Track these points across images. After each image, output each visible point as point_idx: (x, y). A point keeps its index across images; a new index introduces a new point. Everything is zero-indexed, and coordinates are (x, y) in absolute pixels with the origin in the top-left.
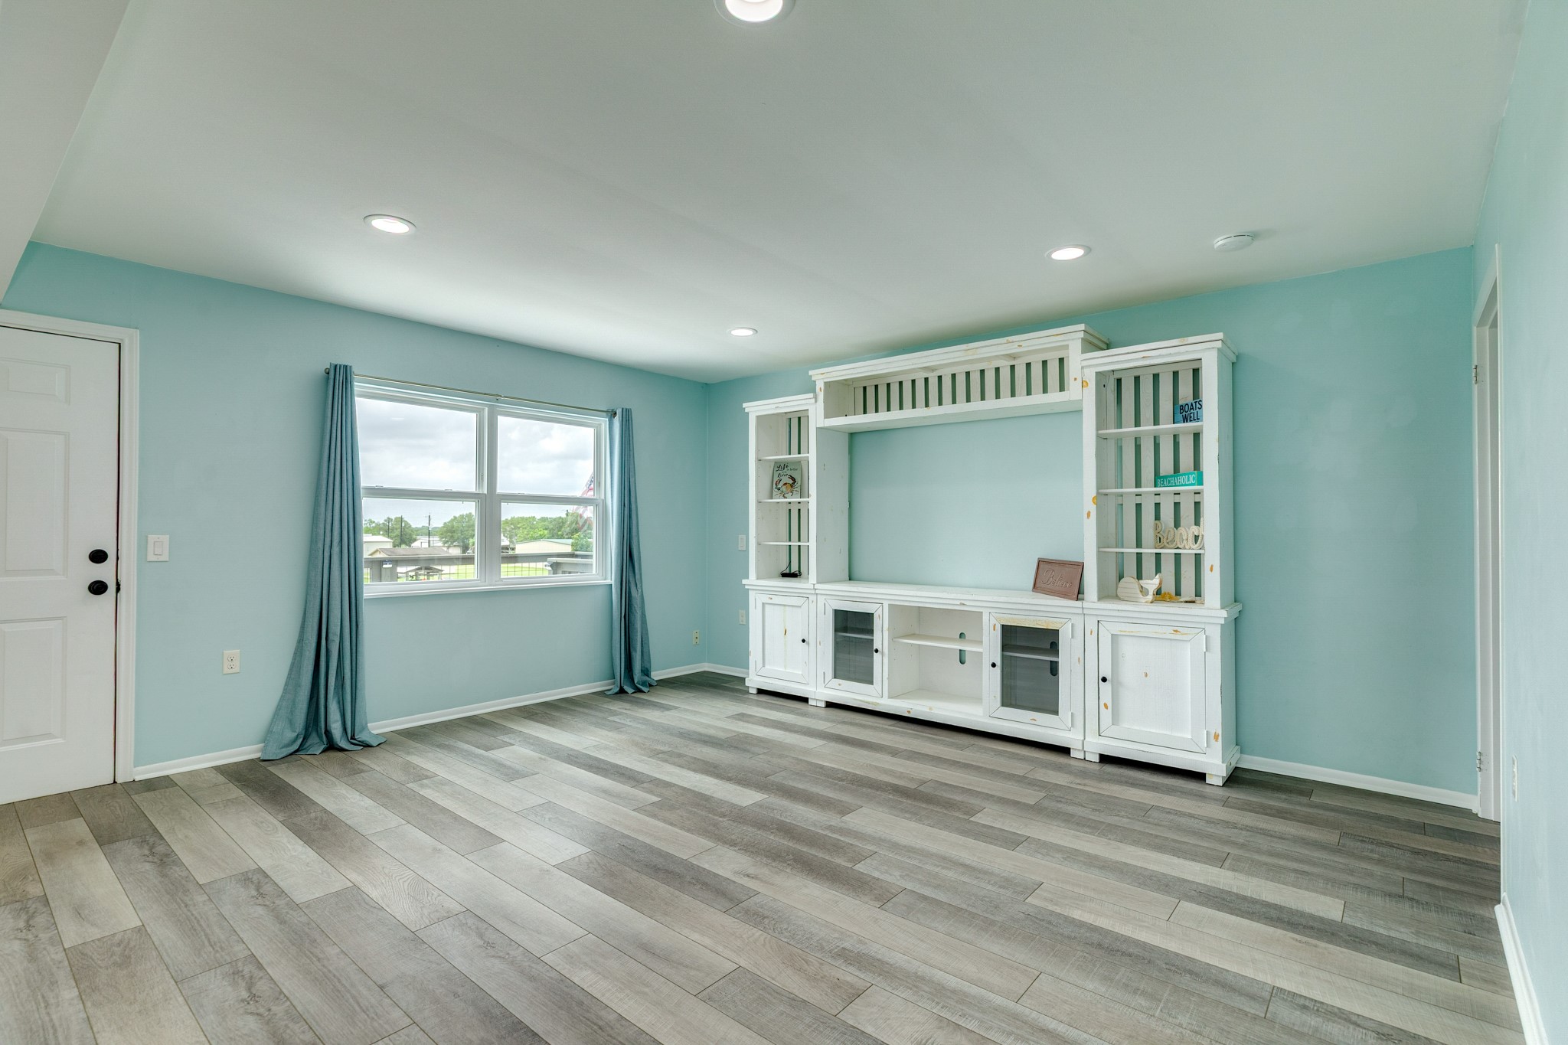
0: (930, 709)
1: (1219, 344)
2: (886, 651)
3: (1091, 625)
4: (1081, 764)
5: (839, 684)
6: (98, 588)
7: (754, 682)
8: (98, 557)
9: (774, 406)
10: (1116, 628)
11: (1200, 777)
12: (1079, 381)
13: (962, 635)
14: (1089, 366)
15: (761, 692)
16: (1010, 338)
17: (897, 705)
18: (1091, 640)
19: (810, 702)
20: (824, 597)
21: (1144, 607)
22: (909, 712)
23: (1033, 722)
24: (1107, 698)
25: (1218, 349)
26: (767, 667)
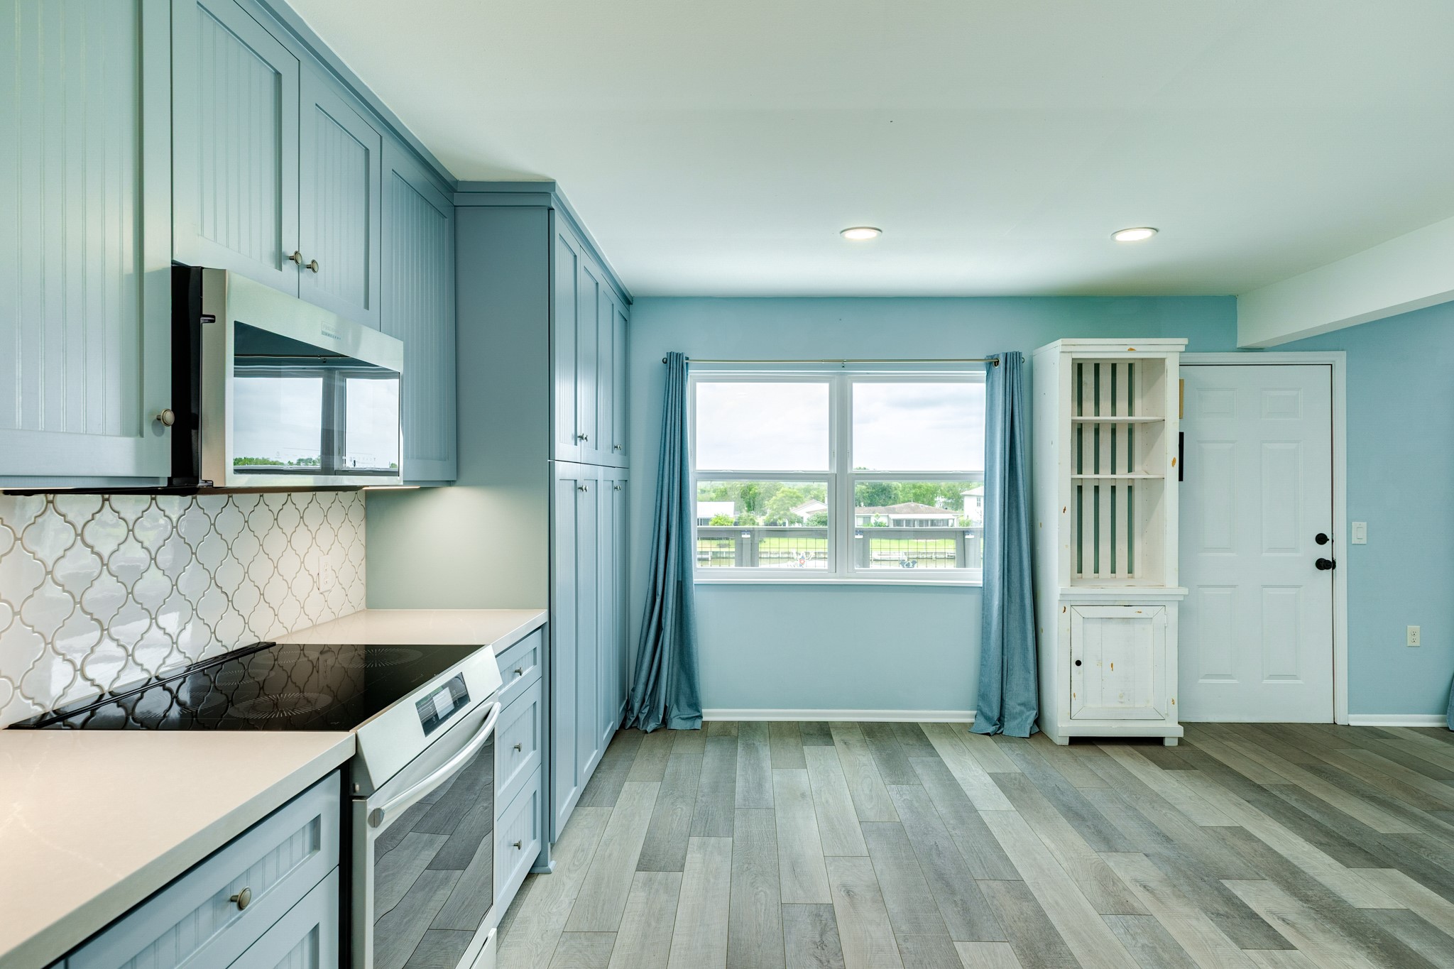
6: (1323, 564)
8: (1321, 539)
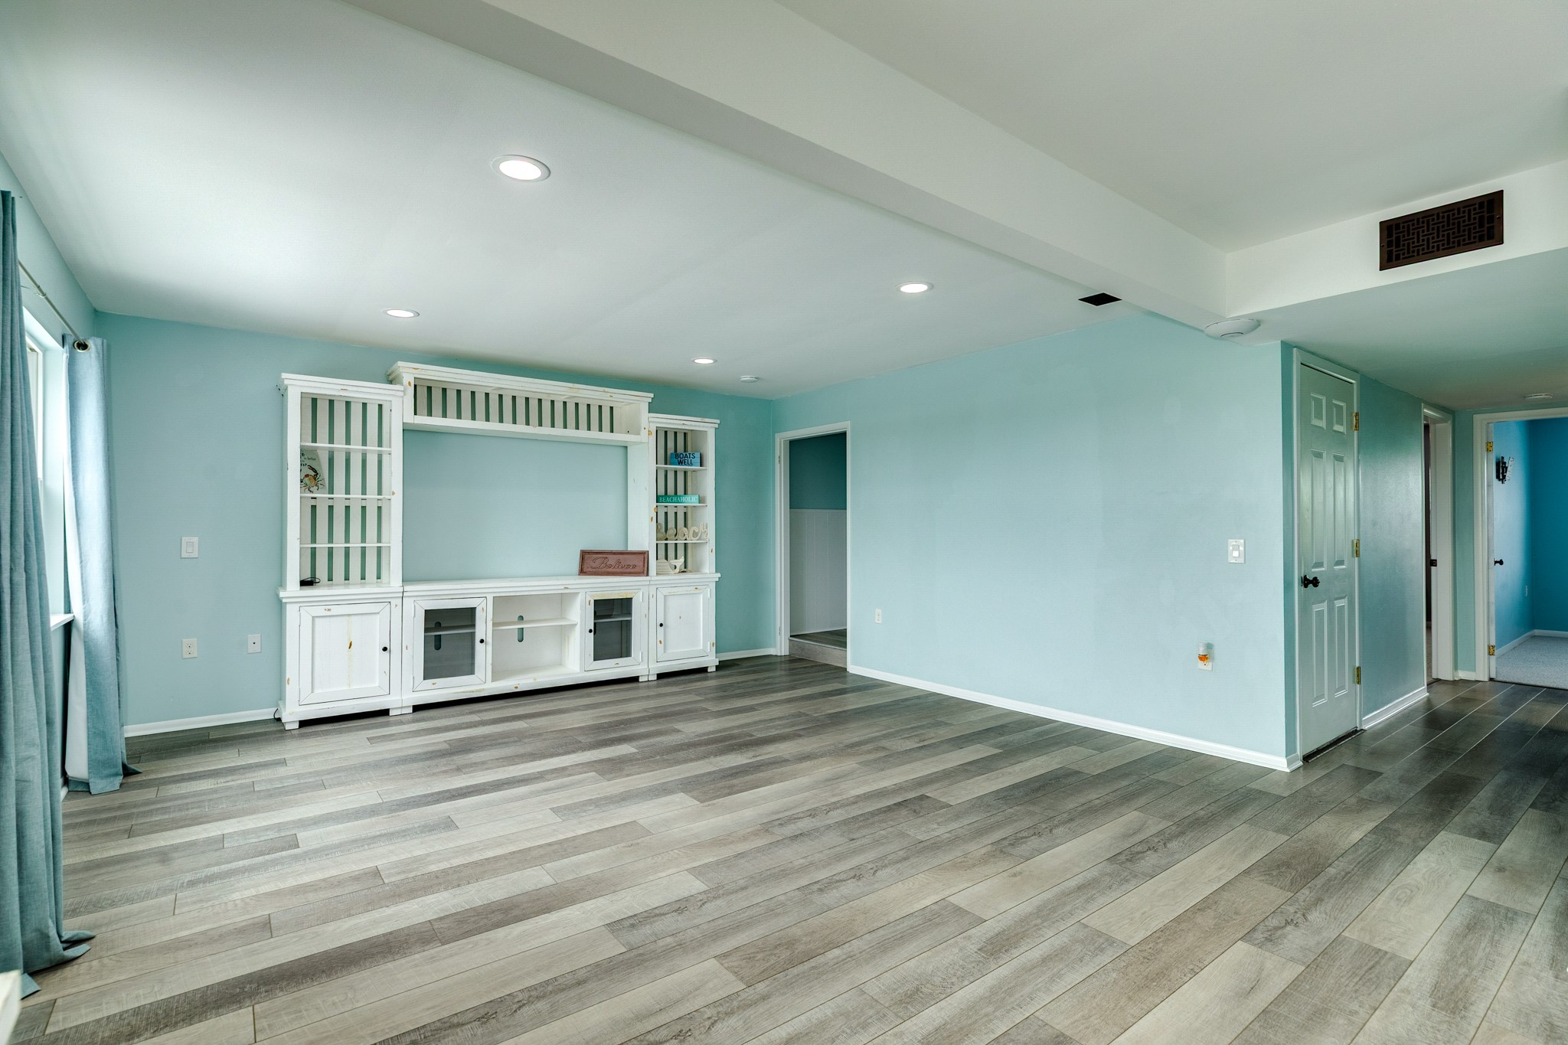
0: (535, 679)
1: (717, 426)
2: (489, 640)
3: (653, 591)
4: (646, 684)
5: (434, 684)
7: (292, 715)
9: (340, 387)
10: (666, 591)
11: (704, 670)
12: (647, 430)
13: (521, 618)
14: (653, 422)
15: (304, 724)
16: (607, 389)
17: (501, 685)
18: (653, 601)
19: (392, 713)
20: (413, 599)
21: (675, 578)
22: (516, 688)
23: (617, 665)
24: (661, 637)
25: (716, 428)
26: (317, 691)
